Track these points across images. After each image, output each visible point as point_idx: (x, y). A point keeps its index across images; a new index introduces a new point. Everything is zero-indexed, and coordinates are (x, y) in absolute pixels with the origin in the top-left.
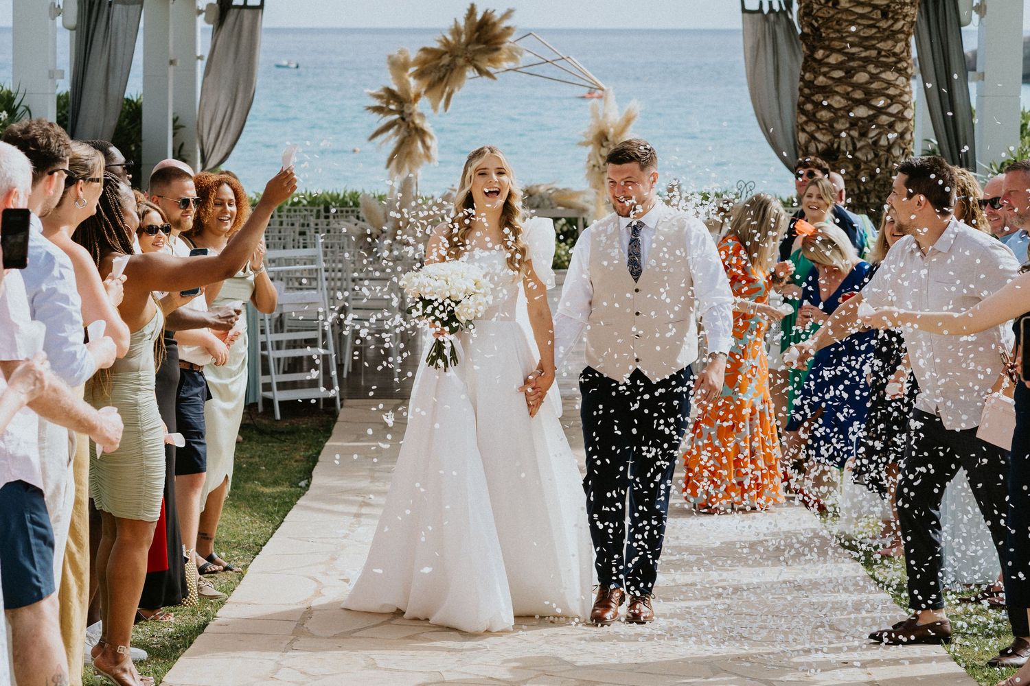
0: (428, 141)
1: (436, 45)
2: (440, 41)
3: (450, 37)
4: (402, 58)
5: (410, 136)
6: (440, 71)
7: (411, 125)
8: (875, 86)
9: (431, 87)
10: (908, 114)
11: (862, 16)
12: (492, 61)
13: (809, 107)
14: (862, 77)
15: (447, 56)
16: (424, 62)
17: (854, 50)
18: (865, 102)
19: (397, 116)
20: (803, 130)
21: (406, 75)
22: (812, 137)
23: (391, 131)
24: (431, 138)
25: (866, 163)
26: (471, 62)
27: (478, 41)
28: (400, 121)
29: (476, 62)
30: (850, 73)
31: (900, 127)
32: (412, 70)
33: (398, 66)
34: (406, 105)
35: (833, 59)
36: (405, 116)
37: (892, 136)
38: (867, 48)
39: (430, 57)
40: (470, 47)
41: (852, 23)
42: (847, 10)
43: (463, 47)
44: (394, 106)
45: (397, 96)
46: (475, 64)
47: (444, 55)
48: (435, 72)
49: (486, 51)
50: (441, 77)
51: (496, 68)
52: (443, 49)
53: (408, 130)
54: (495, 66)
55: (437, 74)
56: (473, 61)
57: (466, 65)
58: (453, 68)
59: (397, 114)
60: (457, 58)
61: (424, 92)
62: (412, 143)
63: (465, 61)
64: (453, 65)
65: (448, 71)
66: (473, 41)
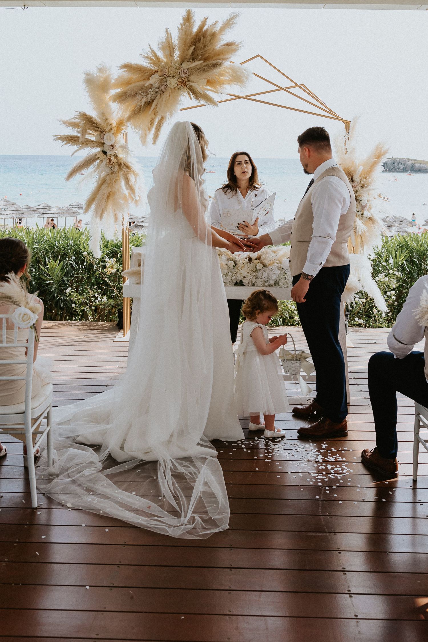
0: (132, 178)
1: (144, 63)
2: (147, 57)
3: (160, 54)
4: (102, 77)
5: (112, 173)
6: (148, 94)
7: (113, 158)
9: (137, 112)
12: (209, 82)
15: (156, 76)
16: (128, 83)
19: (98, 150)
21: (107, 97)
23: (92, 168)
24: (136, 175)
26: (185, 82)
27: (194, 58)
28: (101, 155)
29: (191, 84)
32: (114, 92)
33: (97, 87)
34: (106, 135)
36: (106, 149)
39: (135, 76)
40: (184, 65)
43: (177, 65)
44: (92, 136)
45: (96, 124)
46: (191, 86)
47: (153, 75)
48: (140, 94)
49: (204, 68)
50: (149, 100)
51: (217, 93)
52: (151, 68)
53: (110, 166)
54: (215, 90)
55: (143, 97)
56: (189, 83)
57: (181, 88)
58: (163, 90)
59: (97, 146)
60: (168, 79)
61: (129, 119)
62: (115, 182)
63: (179, 83)
64: (163, 86)
65: (157, 94)
66: (188, 57)
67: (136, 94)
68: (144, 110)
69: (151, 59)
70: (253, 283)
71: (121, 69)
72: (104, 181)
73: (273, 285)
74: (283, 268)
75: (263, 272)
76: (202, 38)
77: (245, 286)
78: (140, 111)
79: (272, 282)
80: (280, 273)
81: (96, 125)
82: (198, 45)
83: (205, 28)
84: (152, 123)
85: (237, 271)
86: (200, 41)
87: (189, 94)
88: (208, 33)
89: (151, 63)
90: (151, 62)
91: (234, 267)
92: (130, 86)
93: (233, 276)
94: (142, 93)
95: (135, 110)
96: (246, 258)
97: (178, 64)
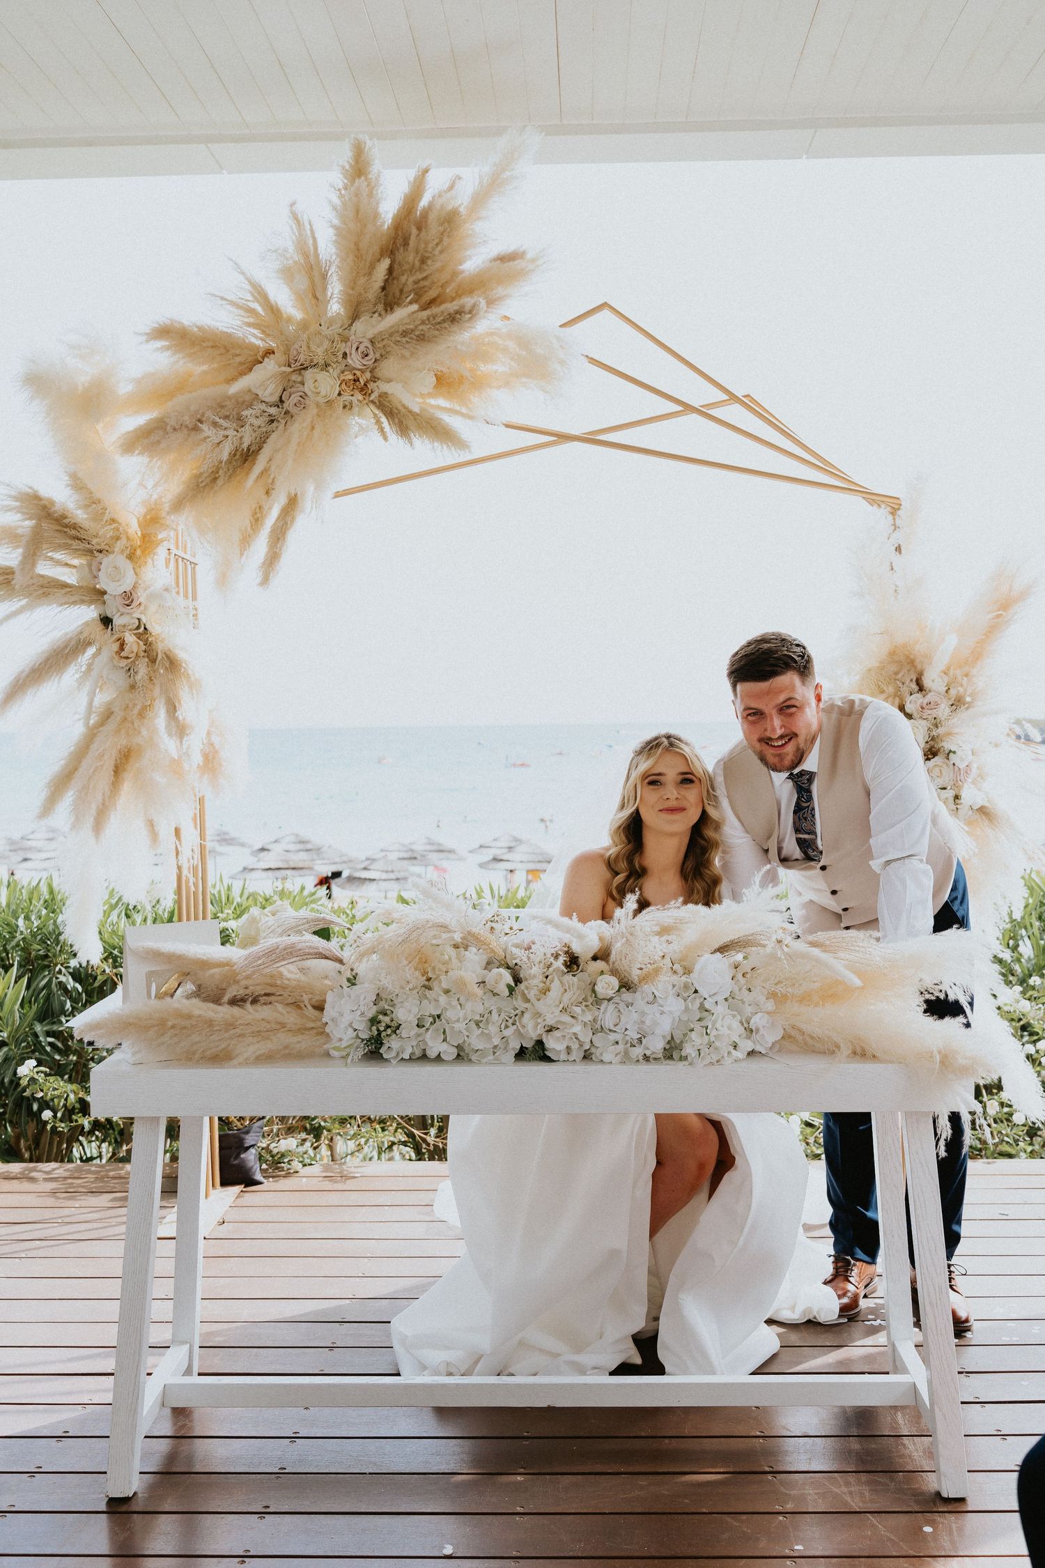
1: (226, 321)
2: (237, 305)
3: (284, 298)
4: (83, 373)
5: (133, 687)
7: (130, 639)
9: (204, 485)
12: (444, 383)
15: (270, 366)
23: (71, 675)
24: (194, 686)
27: (389, 299)
29: (384, 387)
32: (129, 424)
33: (76, 407)
39: (199, 369)
40: (359, 326)
43: (336, 329)
44: (67, 571)
45: (75, 527)
46: (383, 395)
47: (261, 362)
48: (215, 424)
49: (420, 327)
50: (245, 446)
51: (471, 418)
52: (253, 340)
53: (124, 663)
54: (464, 410)
55: (227, 433)
56: (376, 384)
57: (351, 403)
58: (293, 410)
59: (82, 602)
60: (309, 374)
61: (178, 505)
62: (141, 715)
63: (343, 386)
64: (295, 398)
65: (275, 424)
66: (371, 295)
67: (200, 421)
68: (230, 477)
69: (251, 311)
70: (586, 1051)
71: (147, 341)
72: (107, 715)
73: (660, 1055)
74: (696, 991)
75: (622, 1006)
76: (414, 231)
77: (553, 1061)
78: (215, 479)
79: (656, 1045)
80: (687, 1009)
81: (73, 532)
82: (400, 256)
83: (424, 202)
84: (257, 519)
85: (521, 1005)
86: (406, 243)
87: (378, 422)
88: (432, 217)
89: (249, 325)
90: (252, 320)
91: (511, 990)
92: (181, 399)
93: (507, 1027)
94: (221, 421)
95: (201, 474)
96: (556, 957)
97: (339, 325)
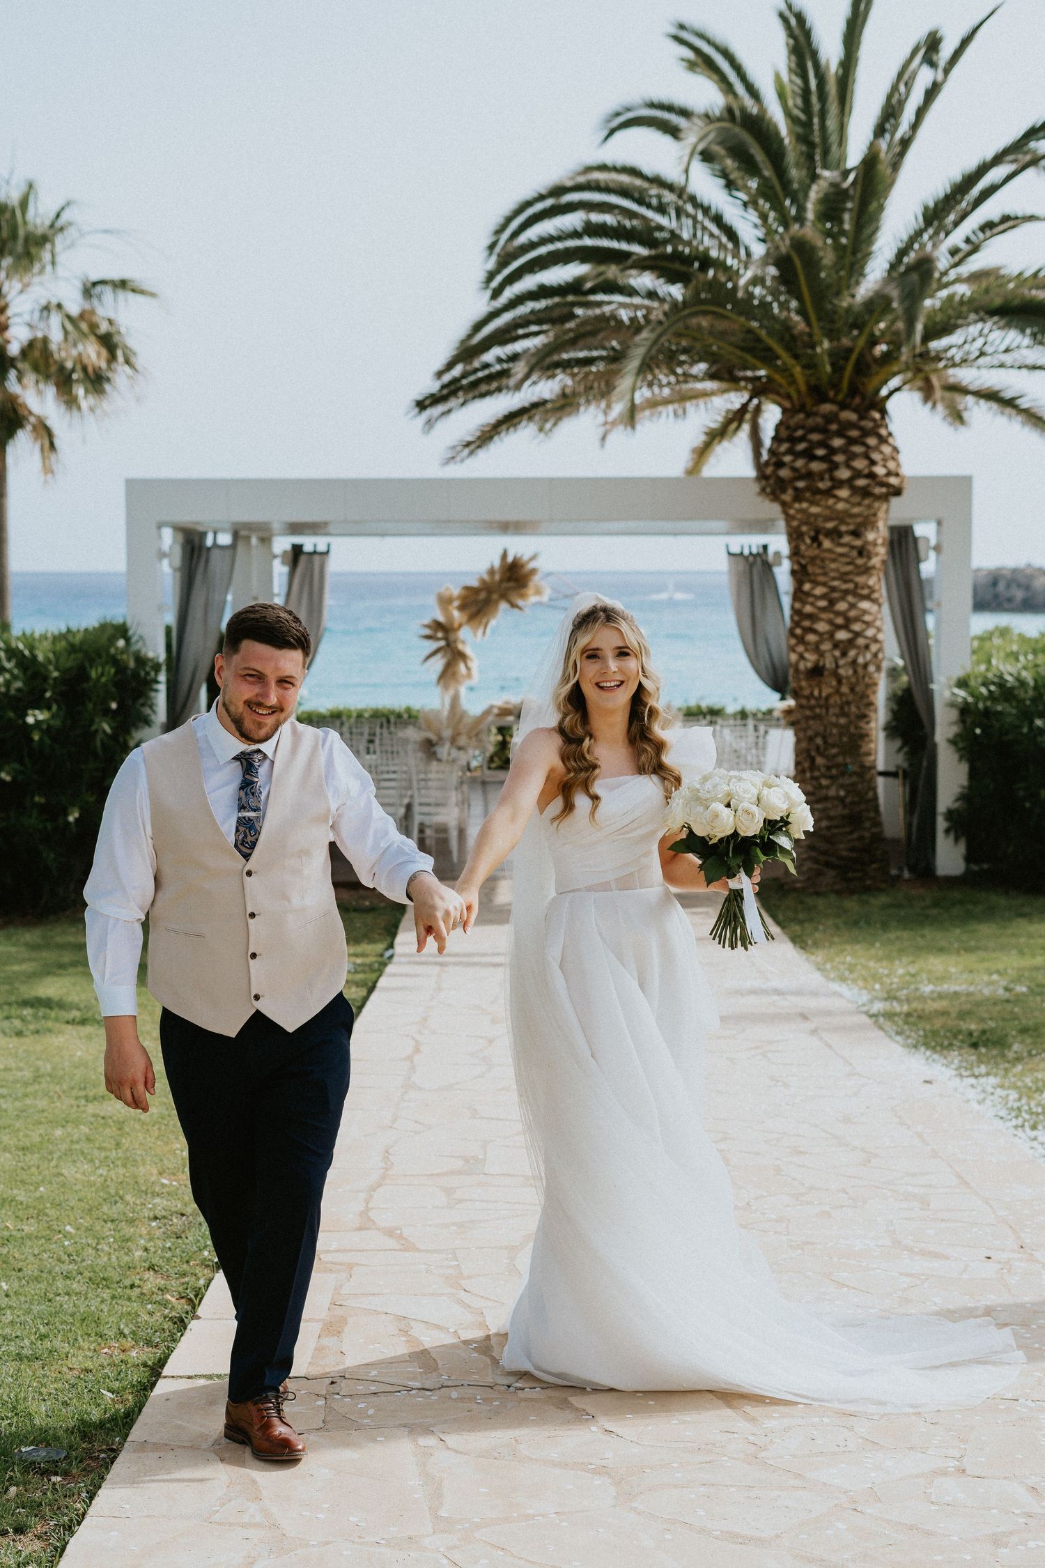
0: (470, 664)
1: (475, 584)
2: (478, 580)
3: (486, 577)
4: (447, 593)
5: (454, 660)
6: (478, 605)
7: (454, 649)
8: (852, 614)
10: (880, 637)
11: (842, 555)
12: (520, 596)
13: (798, 631)
14: (842, 606)
15: (483, 592)
16: (466, 598)
17: (836, 583)
18: (845, 627)
19: (442, 643)
20: (794, 651)
21: (450, 608)
22: (802, 657)
23: (439, 656)
24: (473, 661)
25: (848, 678)
26: (504, 596)
27: (510, 580)
28: (446, 647)
30: (832, 603)
31: (874, 648)
32: (456, 603)
33: (445, 601)
34: (451, 633)
35: (819, 591)
36: (450, 642)
37: (869, 656)
38: (846, 582)
39: (470, 593)
40: (503, 584)
41: (834, 560)
42: (829, 551)
43: (498, 584)
44: (440, 635)
45: (443, 625)
46: (508, 599)
49: (517, 586)
50: (479, 609)
52: (480, 587)
53: (453, 655)
54: (524, 601)
55: (475, 607)
57: (500, 600)
58: (489, 602)
59: (443, 641)
60: (492, 594)
61: (466, 622)
62: (457, 666)
63: (499, 596)
65: (485, 605)
66: (506, 579)
67: (471, 605)
68: (475, 617)
72: (448, 665)
76: (516, 565)
82: (512, 570)
83: (518, 558)
84: (481, 625)
86: (514, 567)
87: (507, 604)
88: (520, 562)
89: (479, 584)
94: (474, 604)
